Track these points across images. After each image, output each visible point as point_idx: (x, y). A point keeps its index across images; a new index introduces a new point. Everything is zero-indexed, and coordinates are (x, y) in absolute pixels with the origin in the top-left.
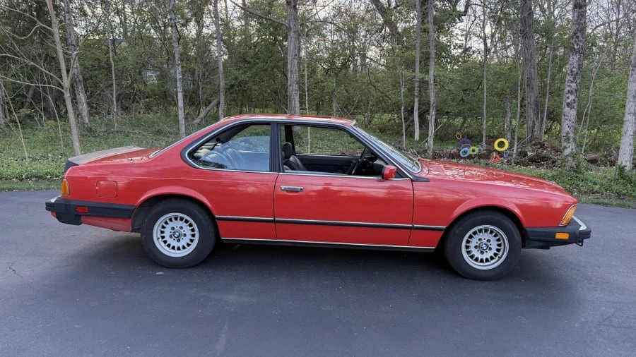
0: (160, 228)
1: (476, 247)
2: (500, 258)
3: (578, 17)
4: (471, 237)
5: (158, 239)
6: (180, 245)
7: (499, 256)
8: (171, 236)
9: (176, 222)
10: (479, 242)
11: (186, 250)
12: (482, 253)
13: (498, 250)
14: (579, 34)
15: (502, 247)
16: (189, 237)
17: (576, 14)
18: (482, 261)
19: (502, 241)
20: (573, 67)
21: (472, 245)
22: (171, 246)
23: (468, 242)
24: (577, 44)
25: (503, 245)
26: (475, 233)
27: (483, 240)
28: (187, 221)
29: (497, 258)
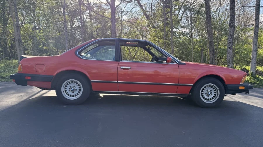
0: (65, 87)
1: (205, 94)
2: (216, 98)
3: (232, 13)
4: (203, 89)
5: (64, 91)
6: (74, 94)
7: (216, 97)
8: (70, 90)
9: (72, 84)
10: (207, 91)
11: (76, 97)
12: (208, 96)
13: (215, 95)
14: (233, 20)
15: (217, 93)
16: (78, 90)
17: (231, 11)
18: (208, 100)
19: (216, 91)
20: (231, 33)
21: (204, 92)
22: (70, 95)
23: (202, 91)
24: (232, 23)
25: (217, 92)
26: (205, 87)
27: (209, 91)
28: (77, 84)
29: (215, 98)
